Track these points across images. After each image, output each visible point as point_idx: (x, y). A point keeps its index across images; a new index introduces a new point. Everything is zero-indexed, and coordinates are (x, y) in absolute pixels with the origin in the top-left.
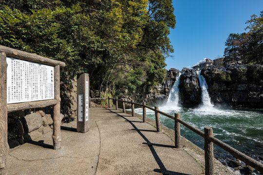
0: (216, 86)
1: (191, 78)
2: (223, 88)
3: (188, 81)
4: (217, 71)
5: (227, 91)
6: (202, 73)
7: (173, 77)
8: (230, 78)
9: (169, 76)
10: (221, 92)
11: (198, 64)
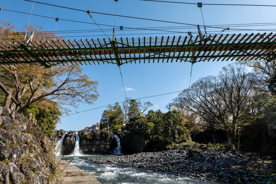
0: (84, 142)
1: (70, 137)
2: (89, 143)
3: (68, 138)
4: (86, 133)
5: (90, 145)
6: (79, 134)
7: (60, 135)
8: (91, 138)
9: (58, 134)
10: (87, 145)
11: (91, 126)
